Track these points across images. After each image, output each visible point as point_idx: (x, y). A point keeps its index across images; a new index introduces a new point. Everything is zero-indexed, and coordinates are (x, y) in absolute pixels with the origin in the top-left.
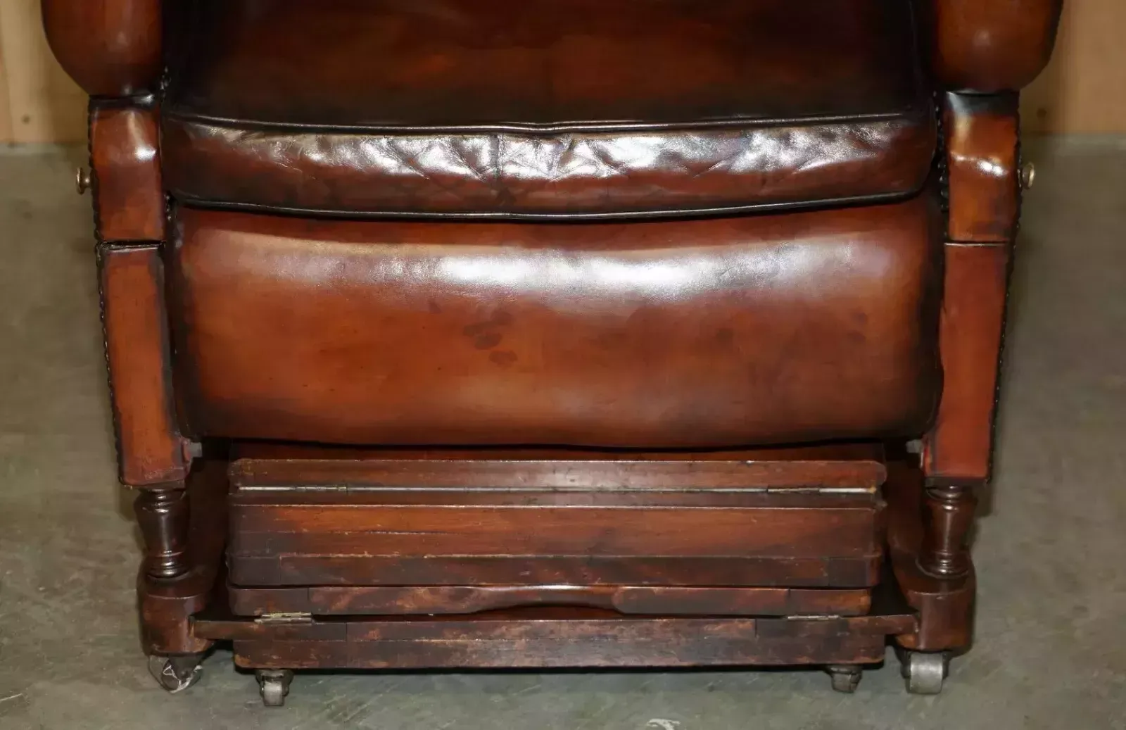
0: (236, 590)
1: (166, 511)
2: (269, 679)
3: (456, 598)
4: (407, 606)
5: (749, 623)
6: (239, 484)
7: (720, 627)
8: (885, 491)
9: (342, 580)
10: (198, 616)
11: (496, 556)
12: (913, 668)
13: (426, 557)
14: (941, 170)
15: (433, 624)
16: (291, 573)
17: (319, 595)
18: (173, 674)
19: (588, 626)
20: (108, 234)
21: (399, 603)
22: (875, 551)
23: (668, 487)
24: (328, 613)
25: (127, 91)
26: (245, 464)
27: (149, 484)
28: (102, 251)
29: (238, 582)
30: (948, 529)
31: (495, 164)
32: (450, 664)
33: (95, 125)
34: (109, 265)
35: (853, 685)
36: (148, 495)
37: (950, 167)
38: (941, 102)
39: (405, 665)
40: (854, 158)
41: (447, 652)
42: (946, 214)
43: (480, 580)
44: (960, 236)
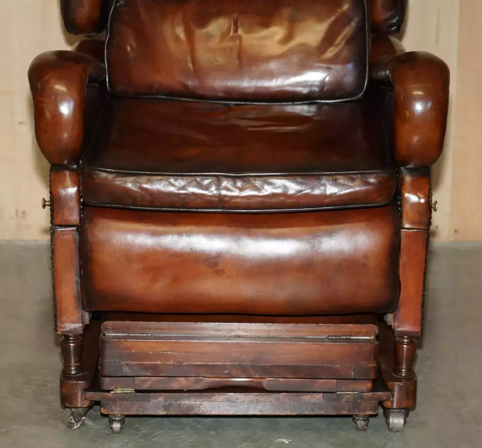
0: (103, 378)
1: (74, 345)
2: (115, 421)
3: (196, 382)
4: (175, 386)
5: (321, 395)
6: (105, 333)
7: (309, 396)
8: (377, 337)
9: (148, 374)
10: (86, 390)
11: (213, 363)
12: (391, 420)
13: (184, 364)
14: (399, 199)
15: (186, 394)
16: (126, 371)
17: (138, 380)
18: (73, 421)
19: (252, 396)
20: (57, 222)
21: (172, 385)
22: (374, 363)
23: (286, 336)
24: (142, 389)
25: (66, 162)
26: (108, 324)
27: (67, 332)
28: (53, 229)
29: (104, 375)
30: (405, 356)
31: (218, 189)
32: (193, 413)
33: (52, 177)
34: (56, 235)
35: (365, 427)
36: (66, 337)
37: (402, 197)
38: (399, 172)
39: (173, 413)
40: (363, 188)
41: (192, 407)
42: (401, 217)
43: (207, 374)
44: (407, 226)
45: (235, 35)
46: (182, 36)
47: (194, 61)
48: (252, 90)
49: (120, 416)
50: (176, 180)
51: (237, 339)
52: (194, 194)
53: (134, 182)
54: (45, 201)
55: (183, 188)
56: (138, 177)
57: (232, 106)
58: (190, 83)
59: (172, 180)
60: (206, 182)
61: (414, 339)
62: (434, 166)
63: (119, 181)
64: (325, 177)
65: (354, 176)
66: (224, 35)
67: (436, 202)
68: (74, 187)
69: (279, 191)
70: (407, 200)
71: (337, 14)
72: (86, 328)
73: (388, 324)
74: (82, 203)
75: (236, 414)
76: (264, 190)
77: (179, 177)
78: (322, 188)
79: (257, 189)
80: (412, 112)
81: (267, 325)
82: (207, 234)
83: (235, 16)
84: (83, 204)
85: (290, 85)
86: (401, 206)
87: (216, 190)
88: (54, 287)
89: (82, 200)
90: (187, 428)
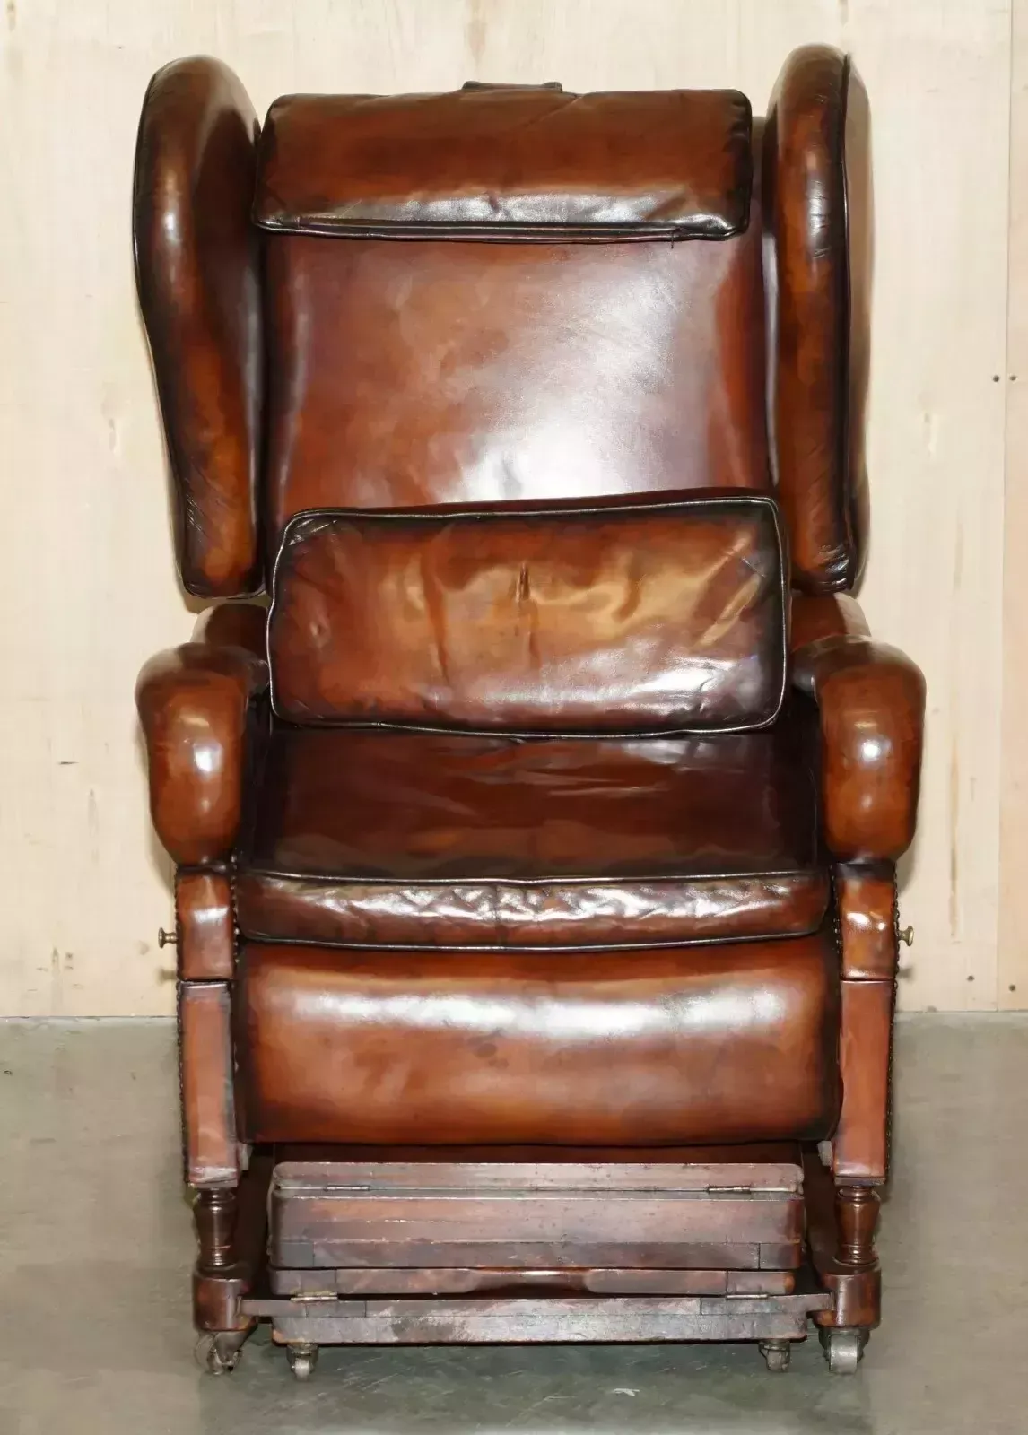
0: (278, 1273)
1: (219, 1209)
2: (300, 1356)
3: (457, 1278)
4: (416, 1287)
5: (695, 1302)
6: (280, 1184)
7: (672, 1305)
8: (801, 1189)
9: (364, 1263)
10: (246, 1295)
11: (489, 1242)
12: (833, 1351)
13: (432, 1243)
14: (835, 924)
15: (436, 1302)
16: (322, 1257)
17: (342, 1277)
19: (562, 1305)
20: (189, 973)
21: (409, 1284)
22: (796, 1238)
24: (351, 1292)
25: (205, 861)
26: (287, 1167)
27: (206, 1182)
28: (183, 986)
29: (280, 1265)
30: (857, 1226)
31: (494, 908)
32: (450, 1338)
33: (180, 887)
34: (188, 999)
35: (784, 1366)
36: (206, 1194)
37: (842, 920)
38: (836, 873)
39: (413, 1340)
40: (765, 904)
41: (449, 1328)
42: (840, 958)
43: (477, 1263)
44: (854, 973)
45: (523, 602)
46: (420, 604)
47: (443, 656)
48: (559, 710)
49: (309, 1347)
50: (415, 893)
51: (534, 1193)
52: (449, 918)
53: (337, 897)
54: (163, 934)
55: (429, 907)
56: (347, 887)
57: (519, 740)
58: (436, 698)
59: (407, 893)
60: (472, 895)
61: (874, 1193)
62: (901, 862)
63: (309, 898)
64: (692, 884)
65: (748, 882)
66: (503, 604)
67: (910, 929)
68: (220, 905)
69: (608, 911)
70: (852, 925)
71: (724, 559)
72: (243, 1176)
73: (825, 1164)
74: (238, 936)
75: (533, 1339)
76: (580, 910)
77: (421, 888)
78: (689, 905)
79: (568, 908)
80: (855, 762)
81: (592, 1167)
82: (474, 993)
83: (523, 565)
84: (239, 938)
85: (633, 699)
86: (840, 936)
87: (491, 910)
88: (183, 1097)
89: (237, 931)
90: (439, 1372)
